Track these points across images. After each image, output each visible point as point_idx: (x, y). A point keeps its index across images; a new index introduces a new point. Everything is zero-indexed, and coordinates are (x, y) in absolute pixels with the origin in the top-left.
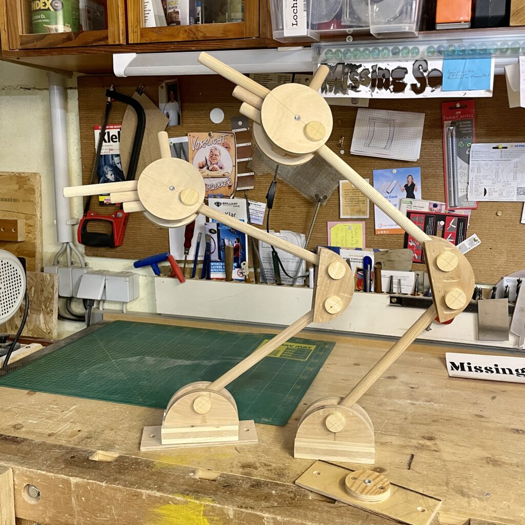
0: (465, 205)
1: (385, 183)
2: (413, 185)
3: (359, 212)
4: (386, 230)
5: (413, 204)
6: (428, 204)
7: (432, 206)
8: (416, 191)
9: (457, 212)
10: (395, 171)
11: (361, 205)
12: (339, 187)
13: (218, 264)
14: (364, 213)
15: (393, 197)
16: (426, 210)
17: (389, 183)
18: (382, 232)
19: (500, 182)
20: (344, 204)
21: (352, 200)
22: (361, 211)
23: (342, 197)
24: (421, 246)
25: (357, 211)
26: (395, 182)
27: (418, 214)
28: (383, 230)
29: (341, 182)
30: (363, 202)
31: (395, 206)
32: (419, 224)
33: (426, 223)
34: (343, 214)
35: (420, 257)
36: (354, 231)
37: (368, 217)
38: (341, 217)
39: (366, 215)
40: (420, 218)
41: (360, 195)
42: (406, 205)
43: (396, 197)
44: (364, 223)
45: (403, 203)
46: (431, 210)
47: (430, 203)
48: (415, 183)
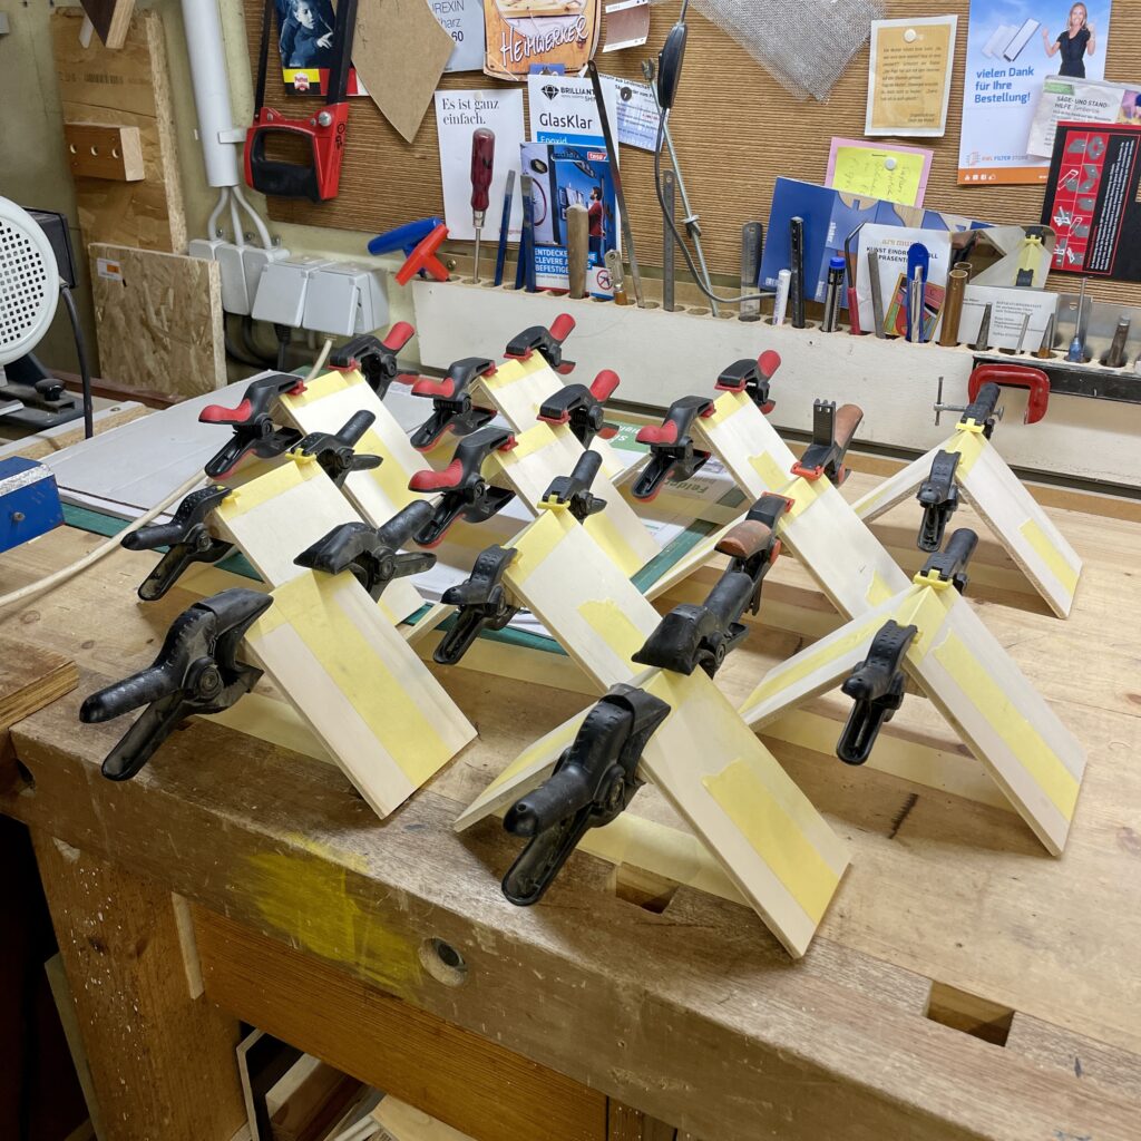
1: (1002, 28)
2: (1084, 36)
3: (919, 117)
4: (988, 171)
5: (1079, 94)
6: (1120, 94)
7: (1132, 100)
8: (1090, 54)
11: (927, 96)
12: (869, 38)
13: (552, 252)
14: (931, 120)
15: (1020, 73)
16: (1112, 116)
17: (1014, 29)
18: (975, 177)
20: (879, 93)
21: (902, 81)
22: (922, 115)
23: (876, 72)
24: (1087, 228)
25: (912, 115)
26: (1032, 24)
27: (1088, 133)
28: (979, 172)
29: (876, 25)
30: (933, 87)
31: (1023, 99)
32: (1088, 160)
33: (1111, 156)
34: (874, 122)
35: (1082, 257)
36: (897, 172)
37: (940, 133)
38: (866, 134)
39: (938, 127)
40: (1093, 144)
41: (928, 66)
42: (1054, 97)
43: (1030, 72)
44: (931, 153)
45: (1046, 91)
47: (1127, 92)
48: (1090, 27)
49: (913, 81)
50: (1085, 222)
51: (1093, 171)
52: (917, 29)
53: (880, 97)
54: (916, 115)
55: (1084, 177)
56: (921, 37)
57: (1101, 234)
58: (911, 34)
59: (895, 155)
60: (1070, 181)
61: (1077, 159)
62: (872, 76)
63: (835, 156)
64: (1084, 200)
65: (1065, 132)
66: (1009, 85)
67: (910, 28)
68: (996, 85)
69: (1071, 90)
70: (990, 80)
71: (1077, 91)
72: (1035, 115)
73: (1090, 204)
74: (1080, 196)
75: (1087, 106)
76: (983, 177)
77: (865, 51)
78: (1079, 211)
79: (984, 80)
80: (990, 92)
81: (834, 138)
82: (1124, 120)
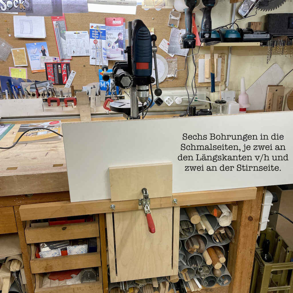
0: (67, 58)
1: (32, 49)
2: (44, 50)
3: (23, 63)
4: (36, 70)
5: (46, 58)
6: (52, 58)
7: (54, 59)
8: (46, 53)
9: (65, 61)
10: (35, 44)
11: (23, 60)
12: (11, 51)
14: (25, 63)
15: (37, 56)
16: (52, 61)
17: (34, 50)
18: (35, 72)
19: (79, 48)
20: (15, 60)
21: (18, 58)
23: (14, 57)
24: (53, 77)
26: (36, 49)
27: (49, 64)
28: (35, 71)
29: (12, 49)
30: (24, 58)
31: (38, 59)
33: (54, 67)
34: (16, 64)
35: (54, 82)
36: (22, 72)
37: (27, 65)
38: (15, 66)
40: (51, 65)
41: (22, 55)
42: (43, 59)
43: (38, 56)
44: (26, 68)
45: (41, 58)
46: (54, 61)
47: (53, 58)
48: (45, 49)
49: (20, 58)
50: (53, 76)
51: (52, 69)
52: (19, 50)
53: (15, 61)
55: (51, 70)
56: (20, 51)
57: (56, 78)
58: (18, 51)
59: (21, 69)
60: (49, 71)
61: (49, 68)
62: (13, 57)
63: (10, 70)
64: (52, 74)
65: (46, 64)
66: (36, 58)
67: (18, 50)
68: (34, 58)
69: (45, 58)
70: (33, 57)
72: (41, 62)
73: (53, 74)
75: (48, 60)
76: (36, 71)
77: (11, 53)
78: (51, 75)
79: (32, 57)
80: (33, 59)
81: (9, 67)
82: (54, 62)
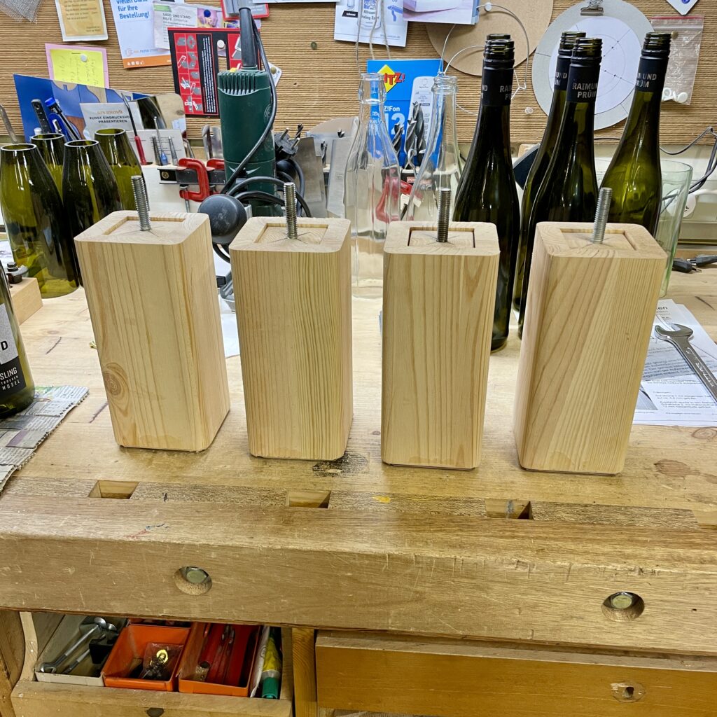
4: (139, 59)
5: (174, 11)
6: (195, 11)
7: (202, 14)
11: (93, 16)
14: (99, 30)
16: (194, 23)
18: (133, 63)
20: (65, 16)
21: (76, 7)
22: (93, 27)
24: (199, 89)
25: (88, 28)
27: (185, 34)
28: (135, 60)
30: (94, 10)
31: (146, 15)
32: (189, 50)
33: (200, 48)
34: (67, 33)
35: (201, 106)
36: (89, 63)
37: (106, 38)
38: (64, 40)
39: (104, 34)
40: (189, 40)
42: (162, 13)
44: (104, 50)
45: (155, 10)
46: (202, 22)
47: (198, 9)
49: (82, 7)
50: (197, 85)
51: (193, 55)
53: (66, 18)
54: (90, 28)
55: (189, 60)
57: (207, 91)
59: (86, 52)
60: (182, 62)
61: (183, 49)
63: (50, 56)
64: (193, 73)
65: (173, 34)
66: (136, 8)
68: (129, 8)
69: (169, 9)
70: (125, 5)
71: (172, 9)
72: (154, 25)
73: (197, 75)
74: (191, 71)
75: (180, 18)
76: (137, 63)
78: (192, 80)
79: (121, 5)
80: (126, 12)
81: (46, 44)
